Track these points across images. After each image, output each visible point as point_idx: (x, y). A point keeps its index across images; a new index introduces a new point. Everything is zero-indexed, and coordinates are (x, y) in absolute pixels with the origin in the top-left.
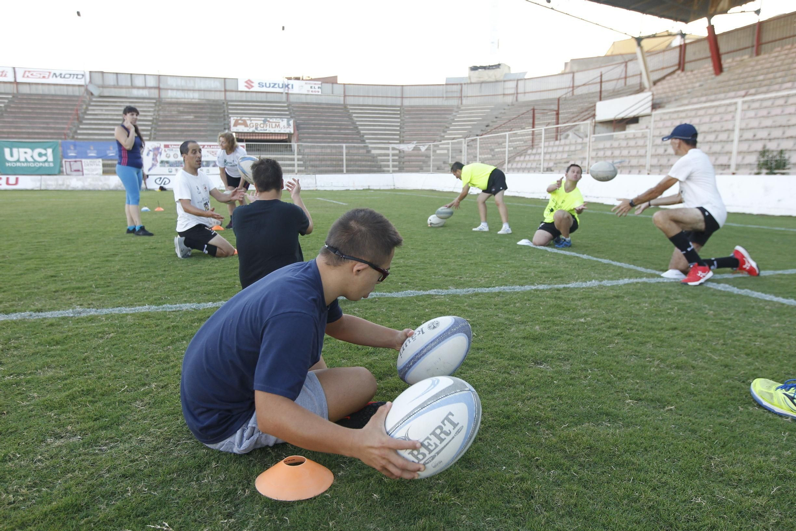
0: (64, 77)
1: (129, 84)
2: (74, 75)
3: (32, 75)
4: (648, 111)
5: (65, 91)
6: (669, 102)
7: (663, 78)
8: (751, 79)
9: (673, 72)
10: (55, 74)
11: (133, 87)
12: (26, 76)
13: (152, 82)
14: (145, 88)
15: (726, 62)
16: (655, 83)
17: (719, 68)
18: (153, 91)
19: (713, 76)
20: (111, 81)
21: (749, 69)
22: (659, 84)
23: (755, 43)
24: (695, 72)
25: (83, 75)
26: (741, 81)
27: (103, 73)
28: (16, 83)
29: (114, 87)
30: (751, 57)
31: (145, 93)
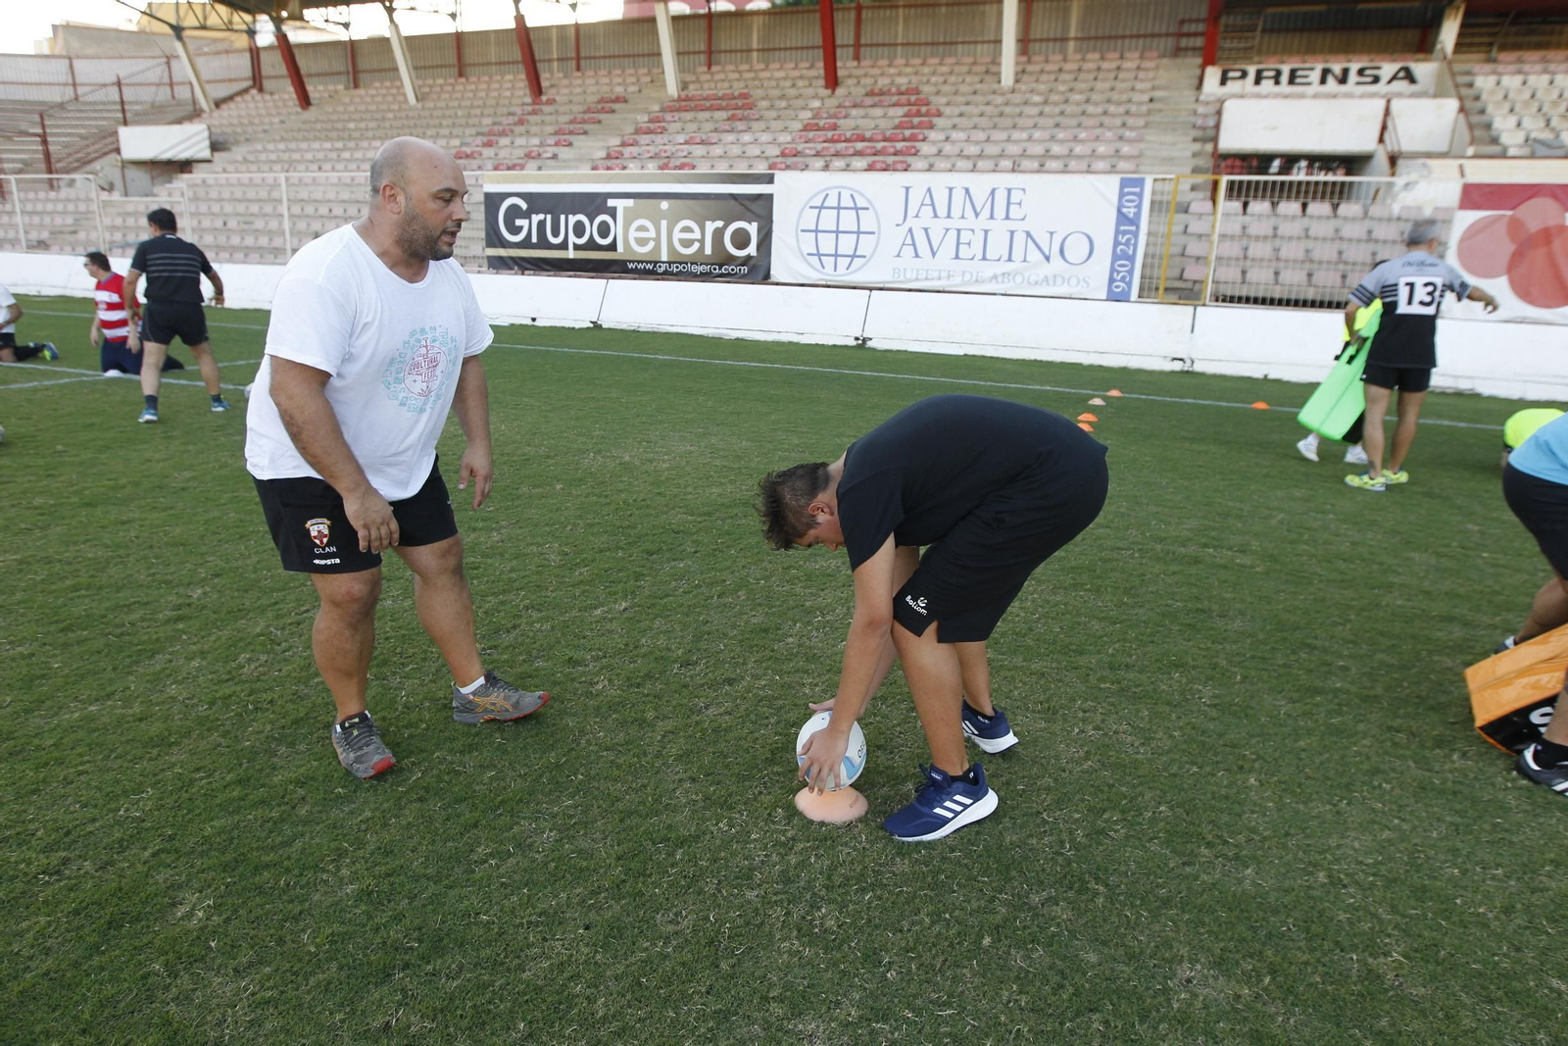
4: (206, 154)
6: (237, 143)
7: (231, 98)
8: (340, 126)
9: (245, 91)
15: (314, 89)
16: (218, 104)
17: (305, 100)
19: (299, 110)
21: (341, 108)
22: (224, 106)
23: (350, 69)
24: (276, 97)
26: (329, 126)
30: (347, 88)
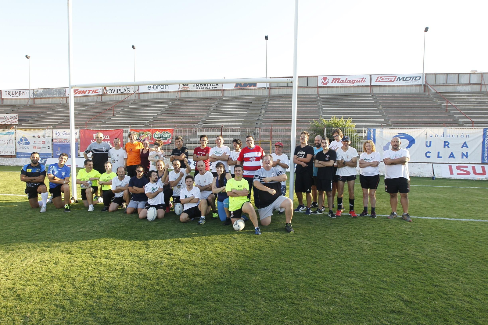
0: (406, 80)
1: (456, 82)
2: (413, 77)
3: (382, 79)
5: (405, 90)
10: (399, 78)
11: (459, 84)
12: (378, 81)
13: (474, 80)
14: (470, 84)
18: (475, 86)
20: (441, 80)
25: (420, 77)
27: (436, 74)
28: (371, 86)
29: (443, 85)
31: (468, 89)
